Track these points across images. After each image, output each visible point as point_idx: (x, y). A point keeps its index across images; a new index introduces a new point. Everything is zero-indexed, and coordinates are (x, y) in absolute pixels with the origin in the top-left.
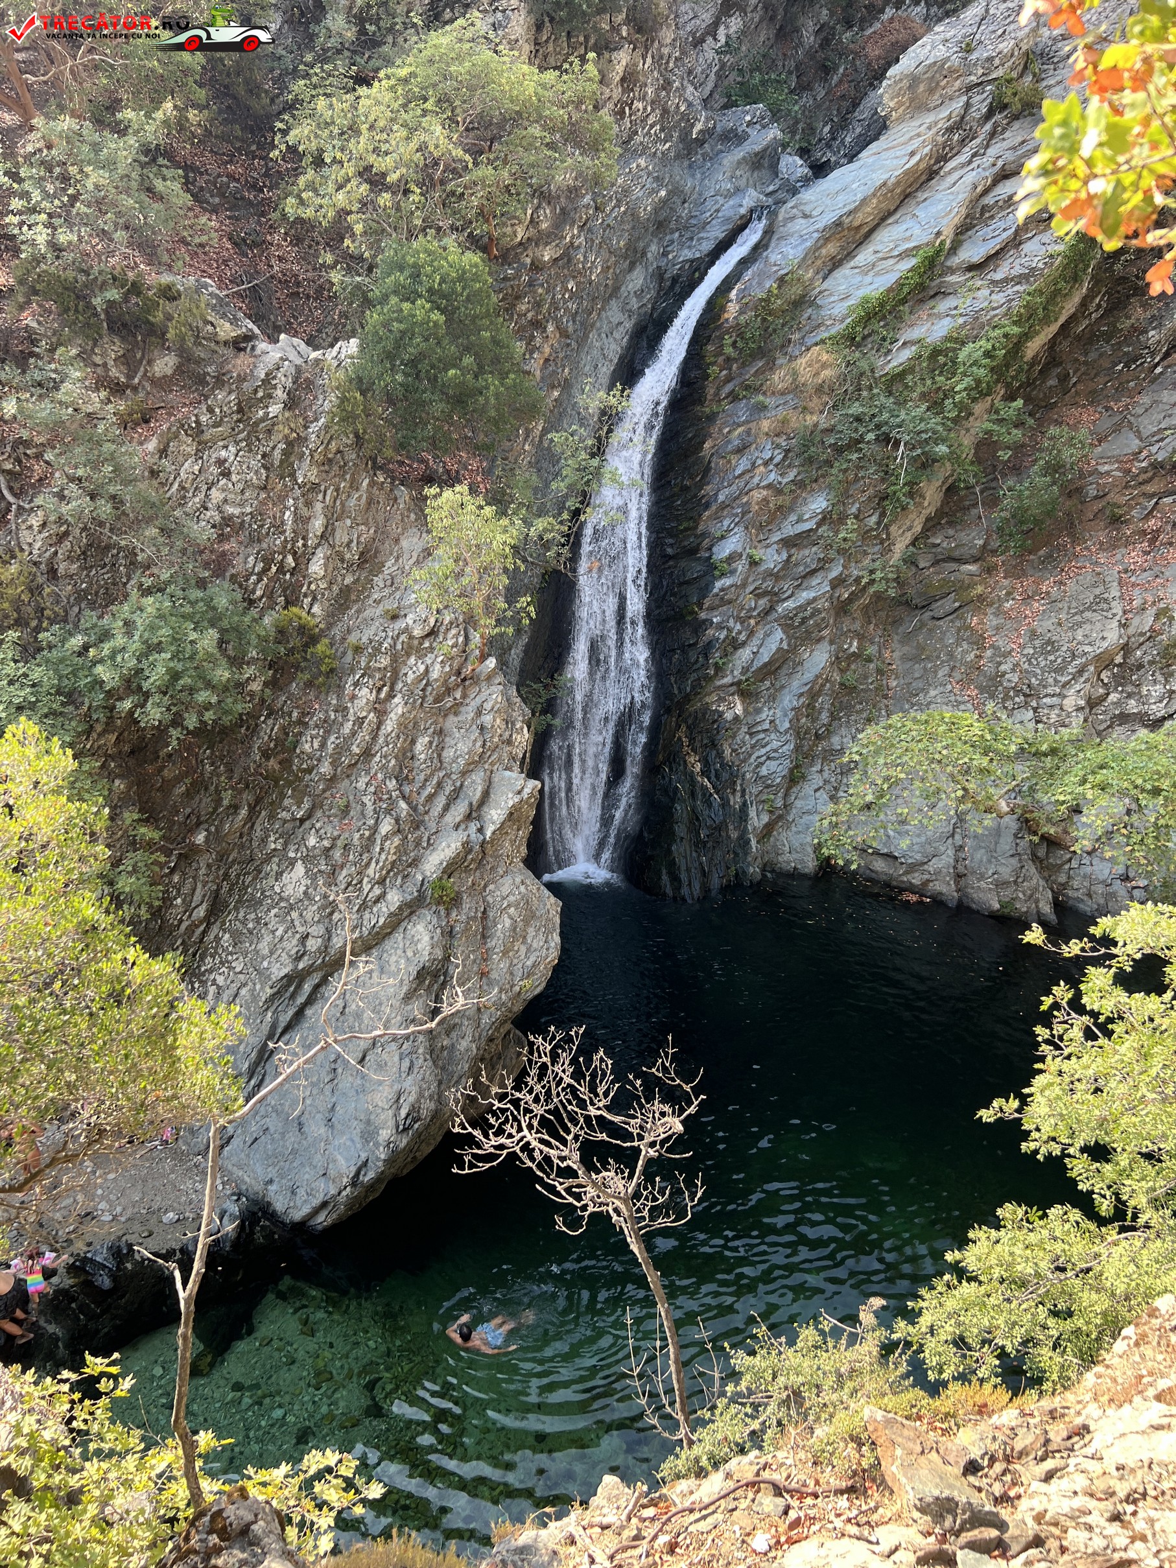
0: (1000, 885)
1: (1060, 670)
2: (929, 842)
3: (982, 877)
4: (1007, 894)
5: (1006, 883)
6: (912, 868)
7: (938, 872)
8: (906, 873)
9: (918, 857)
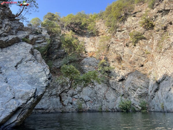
0: (61, 109)
1: (57, 84)
2: (48, 105)
3: (58, 108)
4: (62, 109)
5: (61, 108)
6: (47, 109)
7: (51, 109)
8: (46, 111)
9: (47, 108)
